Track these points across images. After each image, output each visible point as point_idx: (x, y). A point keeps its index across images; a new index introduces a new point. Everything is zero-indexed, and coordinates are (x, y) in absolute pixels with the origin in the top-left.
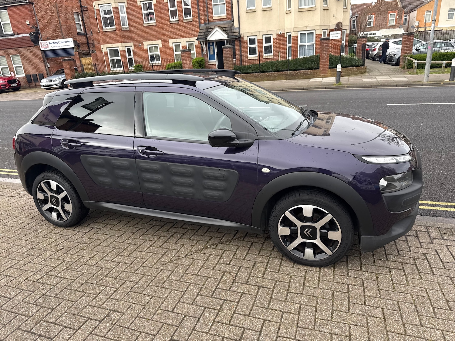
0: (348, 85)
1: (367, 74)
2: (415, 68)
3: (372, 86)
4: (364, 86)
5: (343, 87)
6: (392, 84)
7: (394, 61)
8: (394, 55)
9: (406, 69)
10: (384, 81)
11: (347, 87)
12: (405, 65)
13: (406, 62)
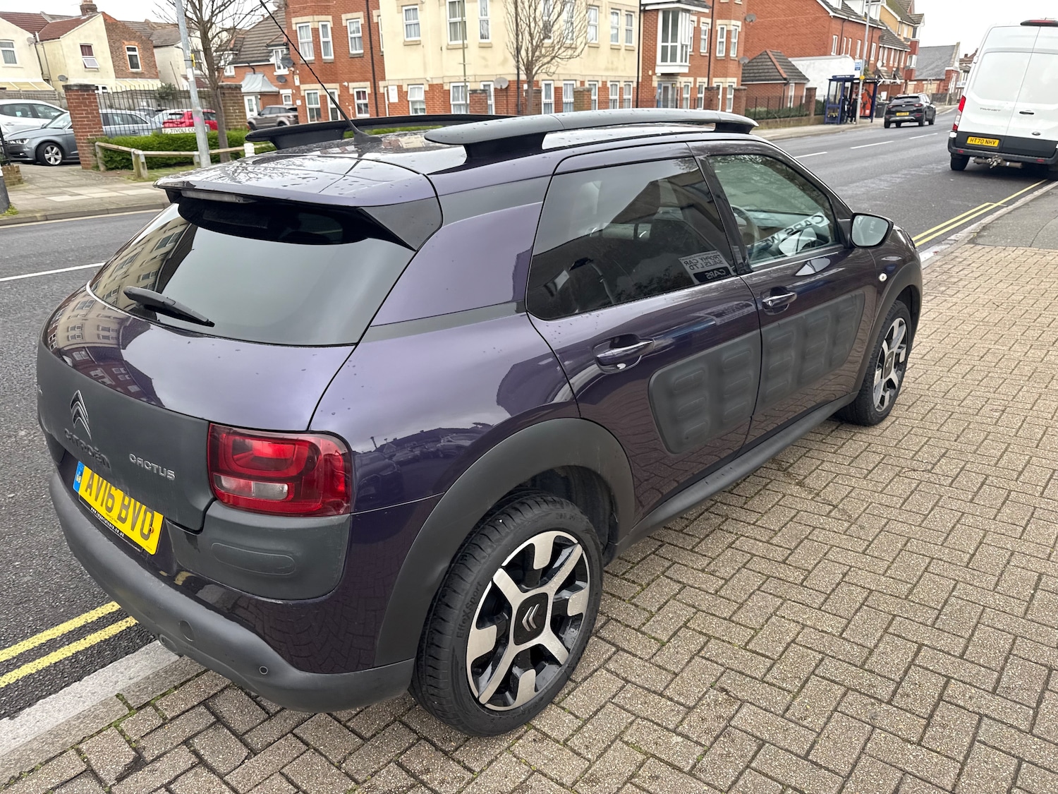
0: (48, 213)
1: (26, 186)
2: (144, 168)
3: (108, 211)
4: (88, 212)
5: (30, 217)
6: (149, 202)
7: (28, 155)
8: (22, 140)
9: (103, 172)
10: (110, 197)
11: (43, 218)
12: (99, 161)
13: (100, 154)
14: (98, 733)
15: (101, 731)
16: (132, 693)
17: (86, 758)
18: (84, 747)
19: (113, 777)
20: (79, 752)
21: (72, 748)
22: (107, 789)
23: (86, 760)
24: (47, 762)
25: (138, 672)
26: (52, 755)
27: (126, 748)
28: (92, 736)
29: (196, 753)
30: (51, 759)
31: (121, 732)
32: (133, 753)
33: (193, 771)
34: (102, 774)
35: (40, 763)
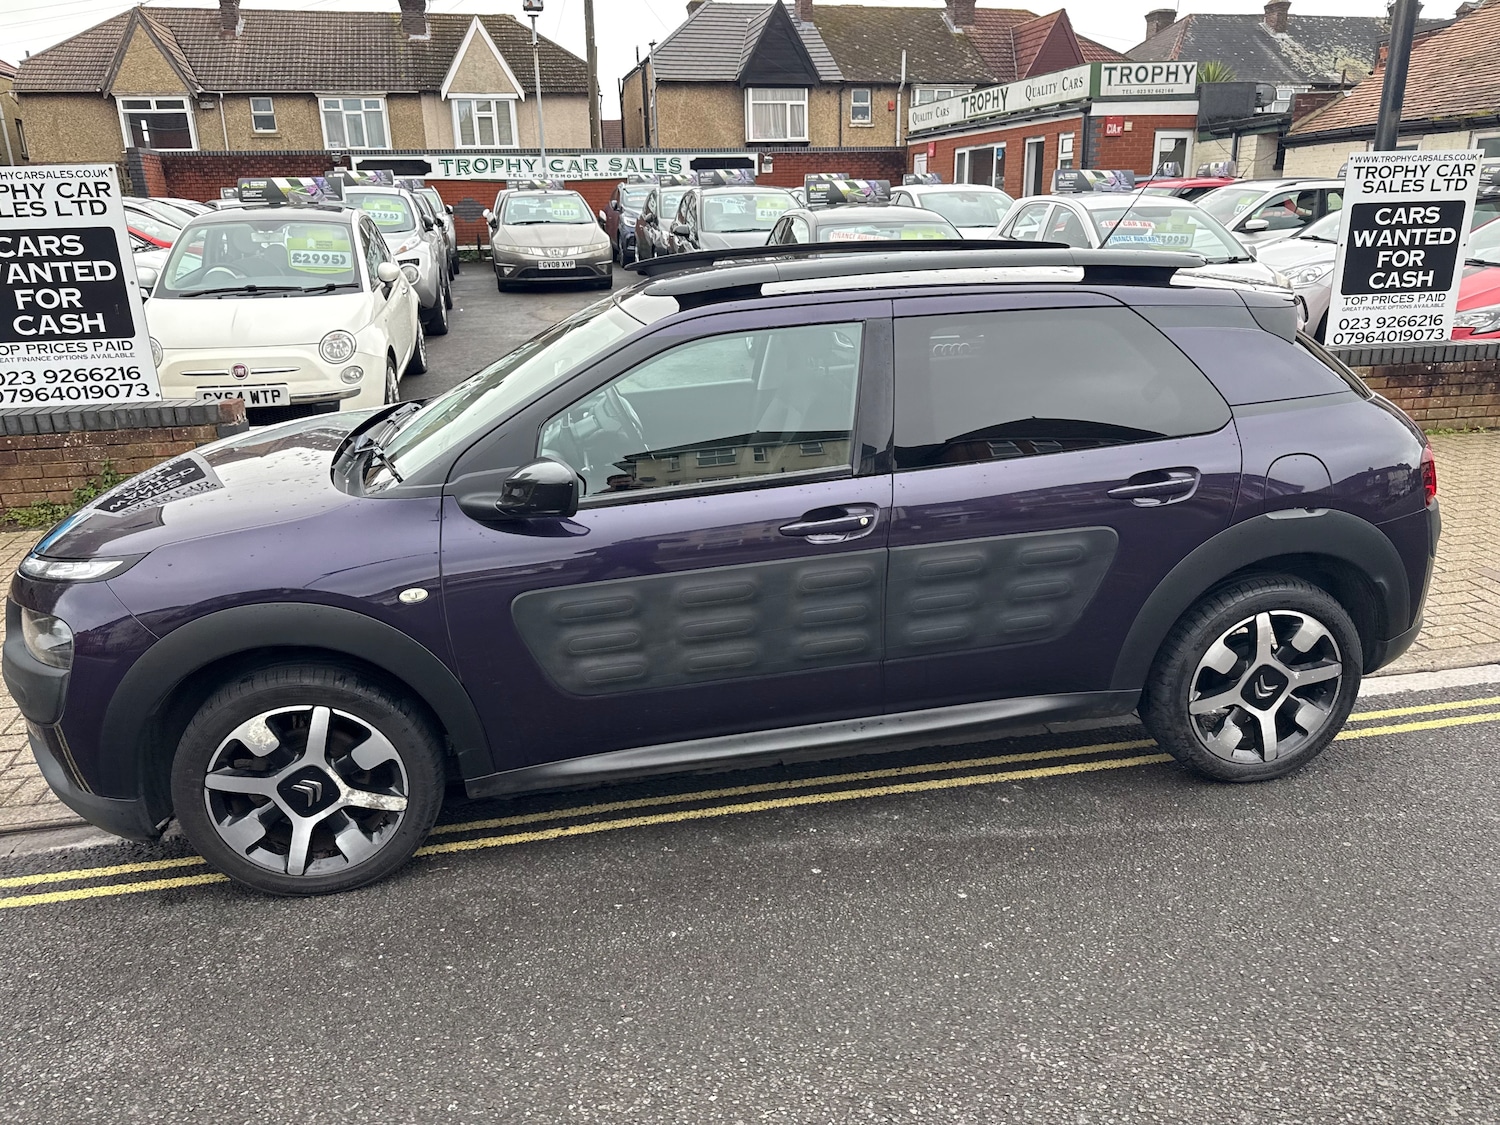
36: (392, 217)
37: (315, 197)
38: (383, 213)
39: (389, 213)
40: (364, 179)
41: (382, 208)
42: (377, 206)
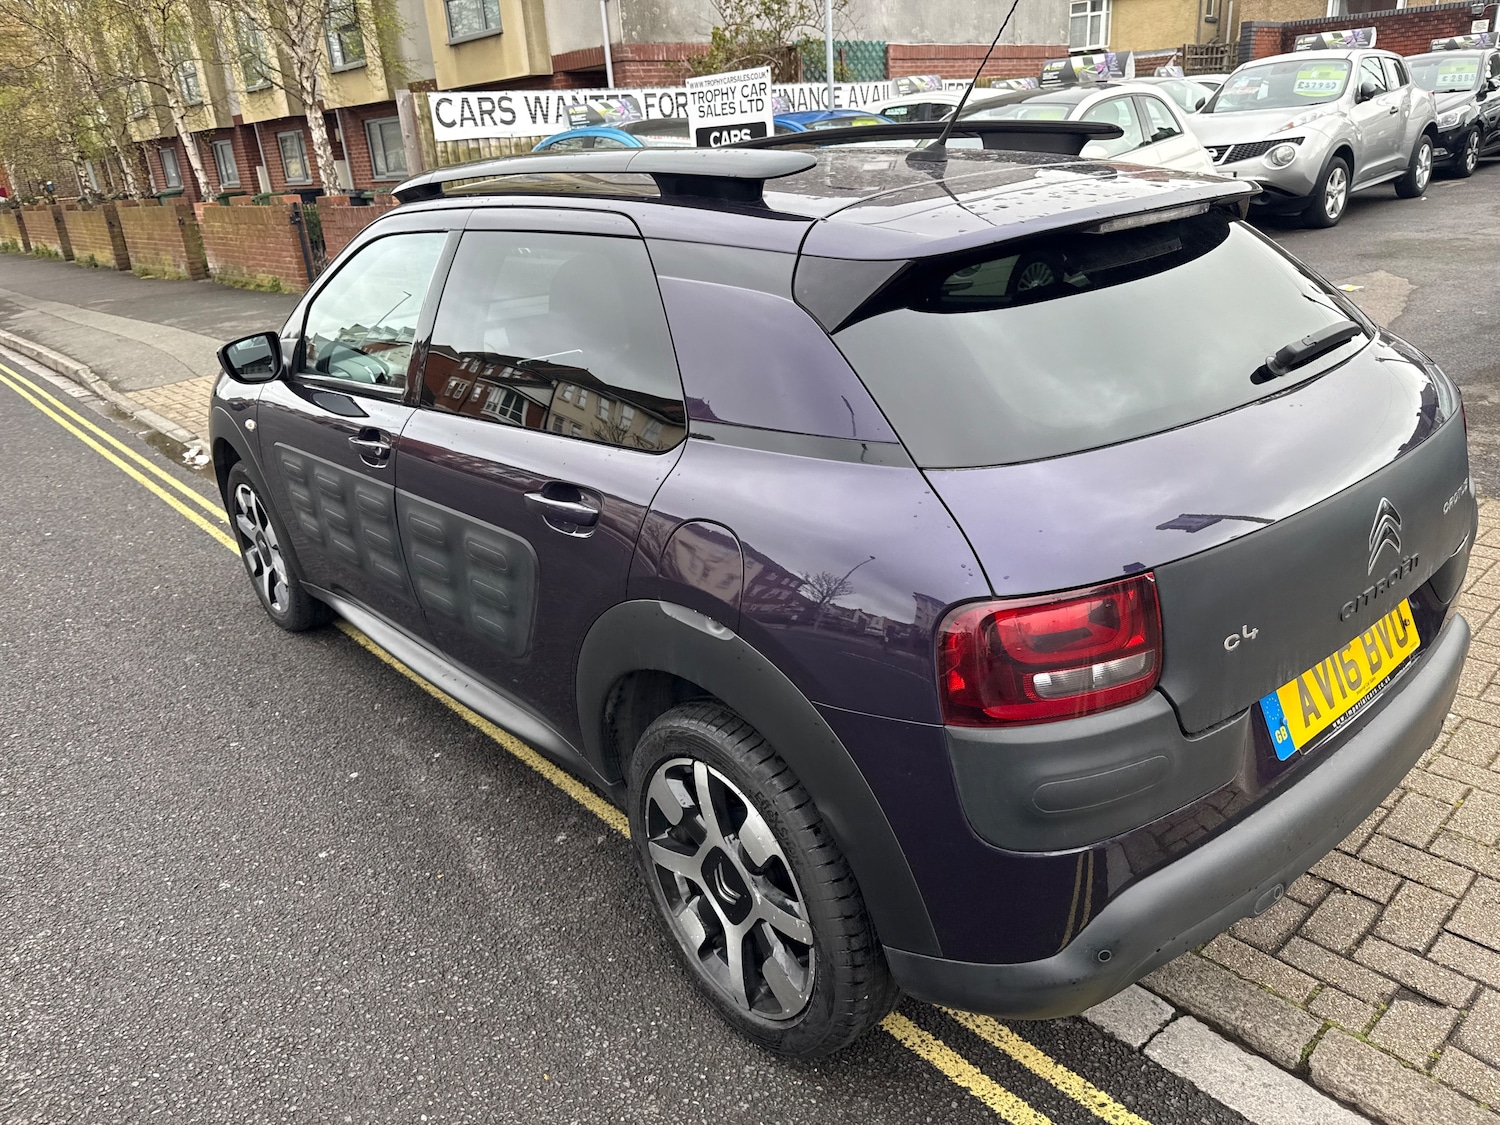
14: (1387, 1052)
15: (1383, 1050)
16: (1295, 1036)
17: (1435, 1051)
18: (1420, 1062)
19: (1443, 1012)
20: (1431, 1064)
21: (1429, 1075)
22: (1464, 1013)
23: (1439, 1051)
24: (1470, 1098)
25: (1232, 1062)
26: (1457, 1096)
27: (1393, 1011)
28: (1398, 1058)
29: (1359, 943)
30: (1462, 1094)
31: (1371, 1026)
32: (1395, 1002)
33: (1388, 937)
34: (1447, 1025)
35: (1478, 1106)
36: (1328, 86)
37: (1101, 75)
38: (1318, 82)
39: (1325, 82)
40: (1338, 41)
41: (1322, 76)
42: (1315, 74)
